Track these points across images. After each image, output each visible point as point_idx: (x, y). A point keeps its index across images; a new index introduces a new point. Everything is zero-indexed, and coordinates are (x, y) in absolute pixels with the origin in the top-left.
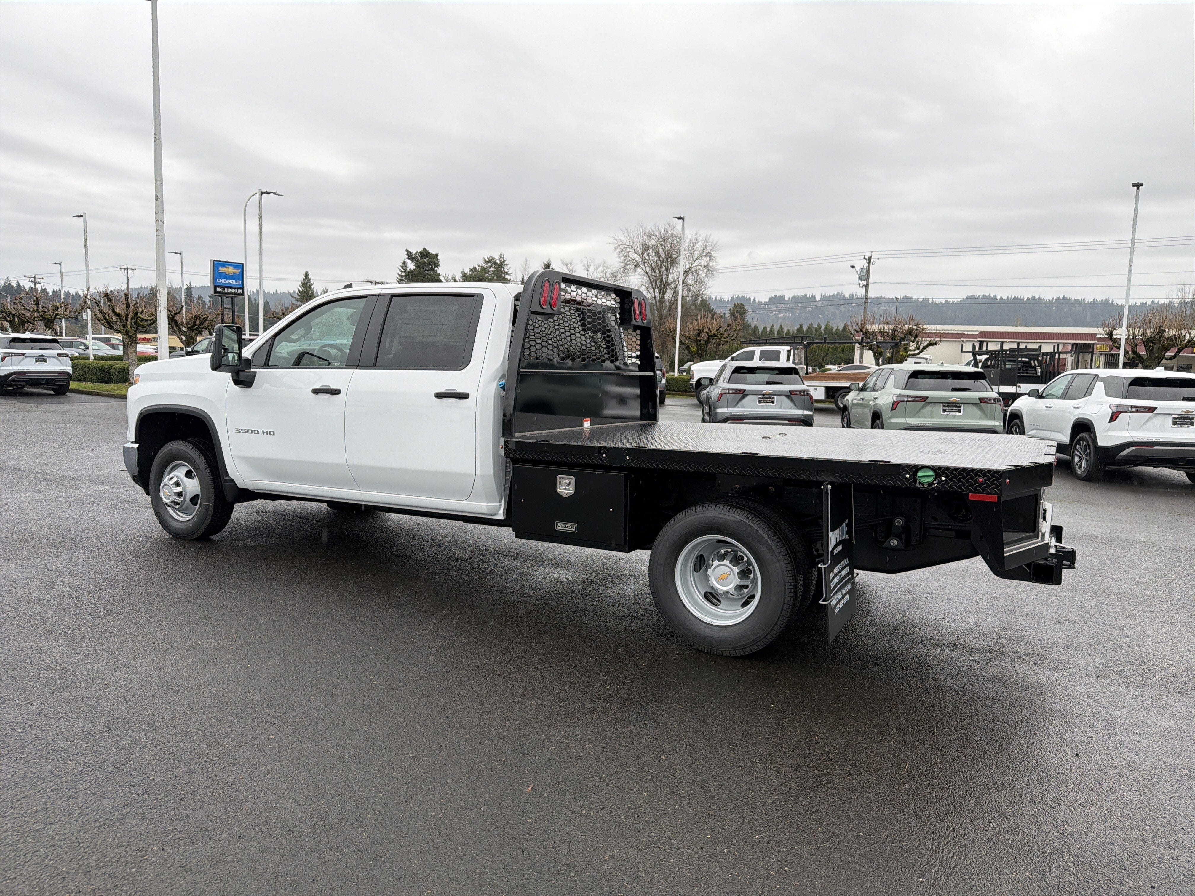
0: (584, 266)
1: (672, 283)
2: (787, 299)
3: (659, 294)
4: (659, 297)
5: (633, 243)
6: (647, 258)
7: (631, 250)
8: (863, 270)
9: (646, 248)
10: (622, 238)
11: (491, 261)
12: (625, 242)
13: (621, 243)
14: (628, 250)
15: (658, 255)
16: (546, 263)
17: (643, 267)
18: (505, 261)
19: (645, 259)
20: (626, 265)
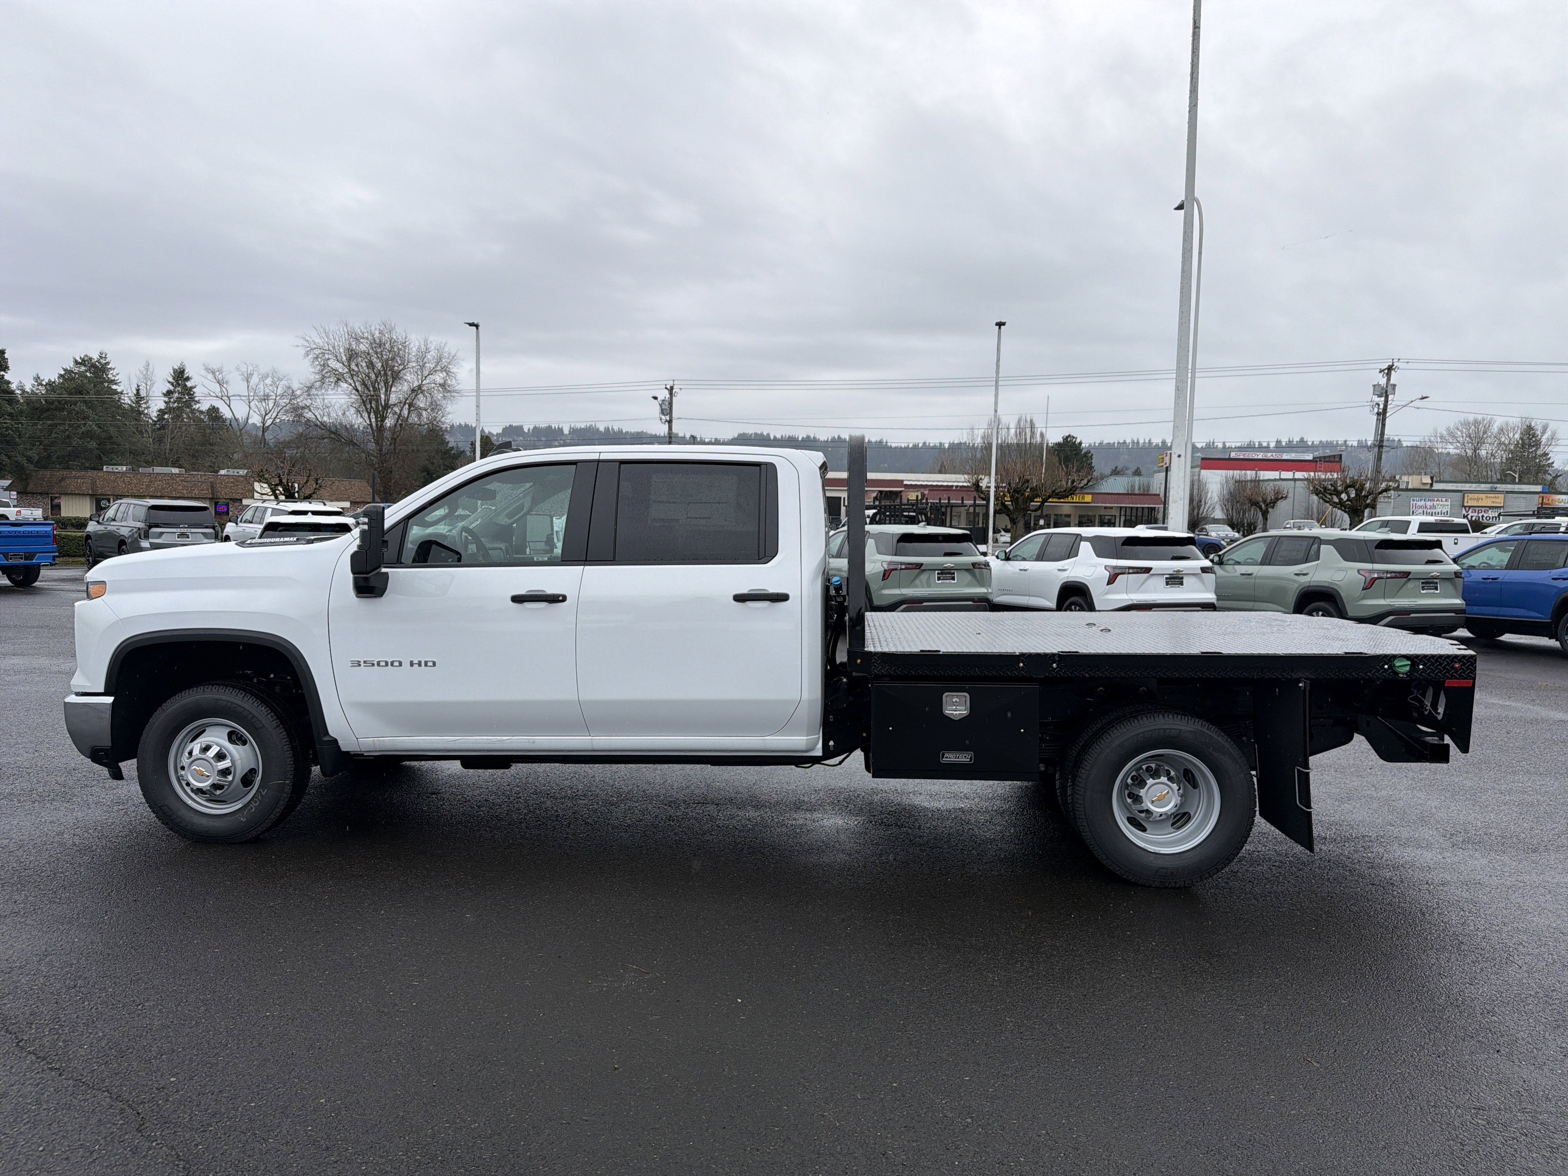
0: (243, 374)
1: (395, 405)
2: (526, 430)
3: (377, 421)
4: (377, 425)
5: (334, 347)
6: (356, 369)
7: (330, 356)
8: (665, 402)
9: (352, 355)
10: (318, 340)
11: (85, 362)
12: (322, 345)
13: (315, 346)
14: (327, 356)
15: (371, 365)
16: (177, 368)
17: (351, 381)
18: (108, 363)
19: (353, 370)
20: (323, 377)
